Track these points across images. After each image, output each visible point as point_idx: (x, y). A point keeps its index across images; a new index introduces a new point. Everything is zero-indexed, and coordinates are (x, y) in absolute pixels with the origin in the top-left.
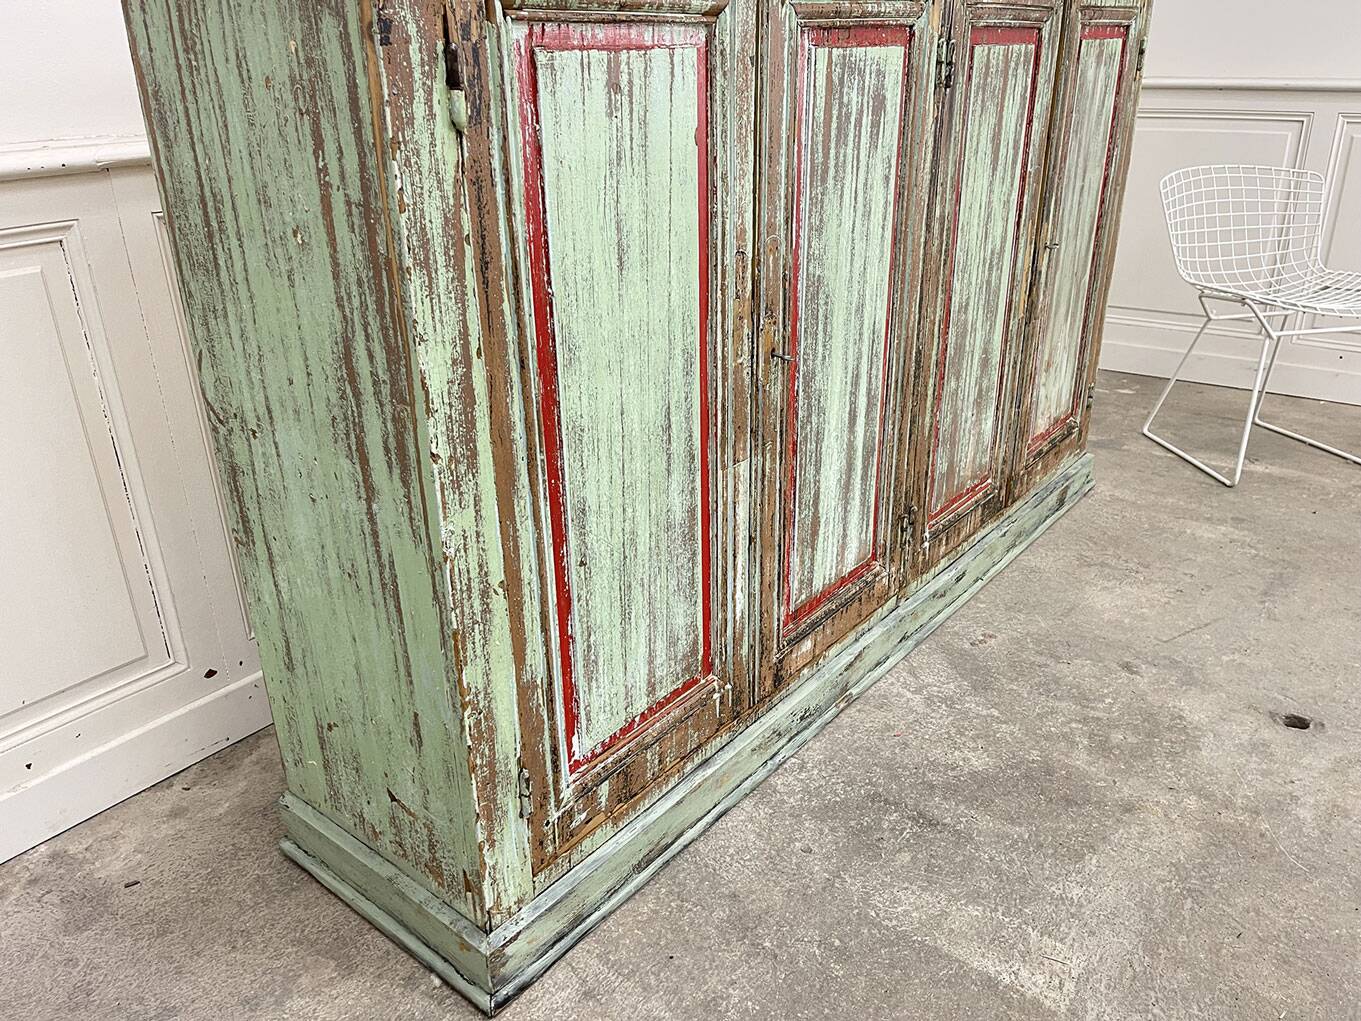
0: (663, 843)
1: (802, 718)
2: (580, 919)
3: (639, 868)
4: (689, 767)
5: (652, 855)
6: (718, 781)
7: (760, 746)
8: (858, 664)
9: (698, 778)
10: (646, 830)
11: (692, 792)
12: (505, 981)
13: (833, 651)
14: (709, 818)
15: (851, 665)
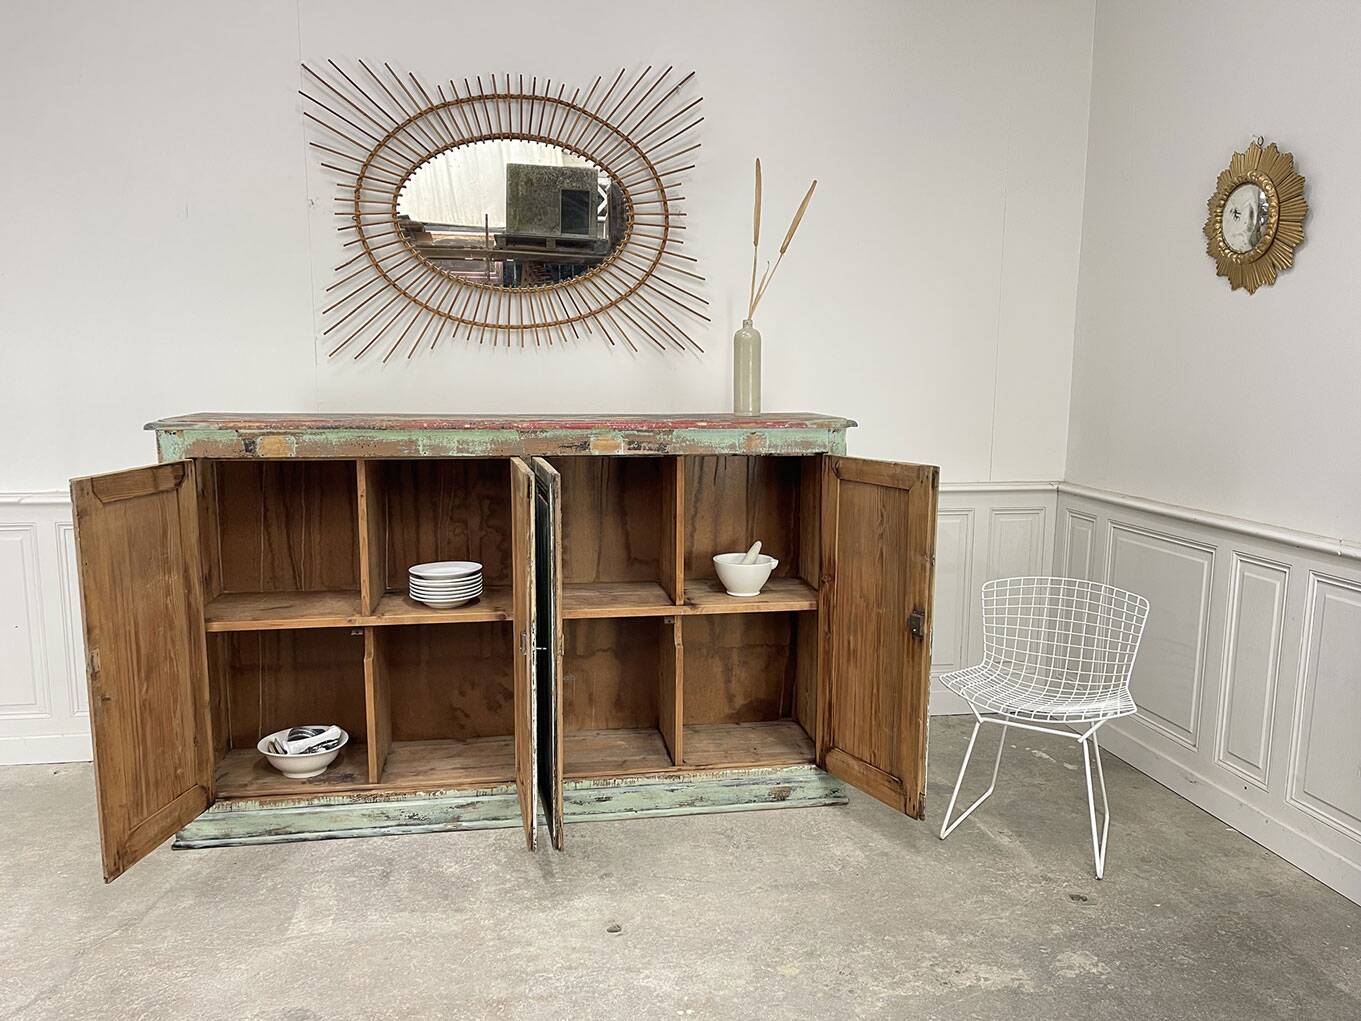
0: (289, 829)
1: (410, 817)
2: (227, 836)
3: (269, 833)
4: (316, 802)
5: (279, 831)
6: (334, 819)
7: (369, 816)
8: (470, 809)
9: (318, 810)
10: (276, 816)
11: (310, 813)
12: (183, 839)
13: (451, 793)
14: (322, 834)
15: (462, 806)
